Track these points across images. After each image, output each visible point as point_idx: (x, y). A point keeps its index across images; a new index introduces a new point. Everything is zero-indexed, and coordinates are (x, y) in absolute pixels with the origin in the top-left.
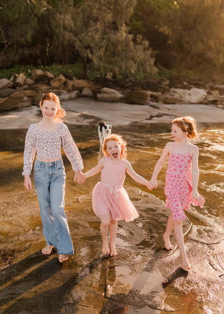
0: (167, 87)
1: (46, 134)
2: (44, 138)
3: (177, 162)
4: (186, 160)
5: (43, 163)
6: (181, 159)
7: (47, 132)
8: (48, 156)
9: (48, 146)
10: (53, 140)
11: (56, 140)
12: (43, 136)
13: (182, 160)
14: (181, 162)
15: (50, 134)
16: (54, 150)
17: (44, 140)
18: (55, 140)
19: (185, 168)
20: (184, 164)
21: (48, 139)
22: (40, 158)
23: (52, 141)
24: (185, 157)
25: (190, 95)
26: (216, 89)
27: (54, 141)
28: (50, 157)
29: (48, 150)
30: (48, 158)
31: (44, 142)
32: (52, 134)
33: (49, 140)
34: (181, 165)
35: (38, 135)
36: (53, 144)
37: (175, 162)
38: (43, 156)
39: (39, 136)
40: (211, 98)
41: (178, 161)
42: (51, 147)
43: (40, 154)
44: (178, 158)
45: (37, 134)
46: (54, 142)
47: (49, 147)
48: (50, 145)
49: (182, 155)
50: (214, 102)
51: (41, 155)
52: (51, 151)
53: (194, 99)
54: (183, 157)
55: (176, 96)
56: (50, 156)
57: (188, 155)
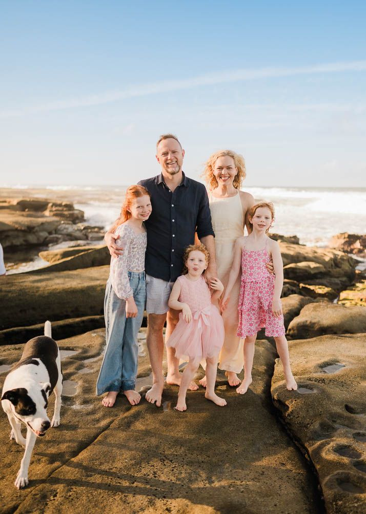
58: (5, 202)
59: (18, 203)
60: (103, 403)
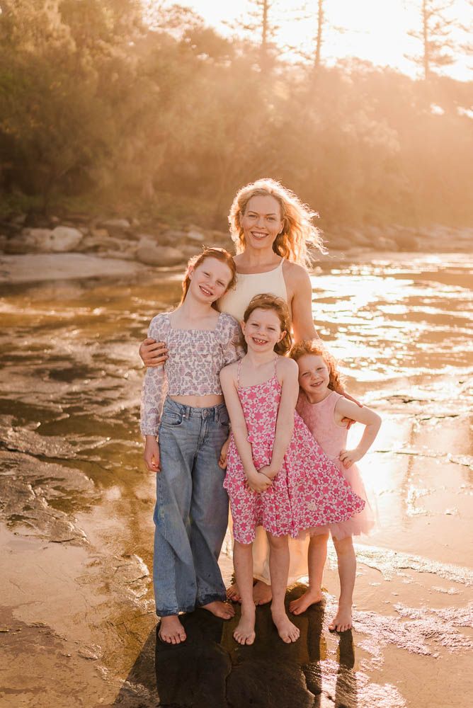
0: (18, 227)
1: (186, 336)
2: (183, 344)
3: (253, 406)
4: (270, 396)
5: (188, 409)
6: (260, 397)
7: (190, 332)
8: (196, 389)
9: (190, 364)
10: (202, 350)
11: (211, 352)
12: (181, 339)
13: (263, 400)
14: (260, 405)
15: (195, 337)
16: (206, 376)
17: (183, 349)
18: (208, 350)
19: (269, 418)
20: (268, 407)
21: (191, 348)
22: (175, 394)
23: (200, 354)
24: (266, 391)
25: (52, 238)
26: (105, 227)
27: (205, 352)
28: (199, 392)
29: (194, 374)
30: (194, 392)
31: (183, 353)
32: (201, 337)
33: (193, 350)
34: (261, 411)
35: (169, 338)
36: (204, 360)
37: (249, 407)
38: (183, 387)
39: (171, 340)
40: (90, 242)
41: (255, 403)
42: (200, 367)
43: (175, 384)
44: (252, 396)
45: (166, 334)
46: (205, 356)
47: (195, 368)
48: (196, 363)
49: (259, 387)
50: (95, 249)
51: (179, 387)
52: (201, 378)
53: (60, 244)
54: (262, 391)
55: (30, 241)
56: (199, 388)
57: (274, 383)
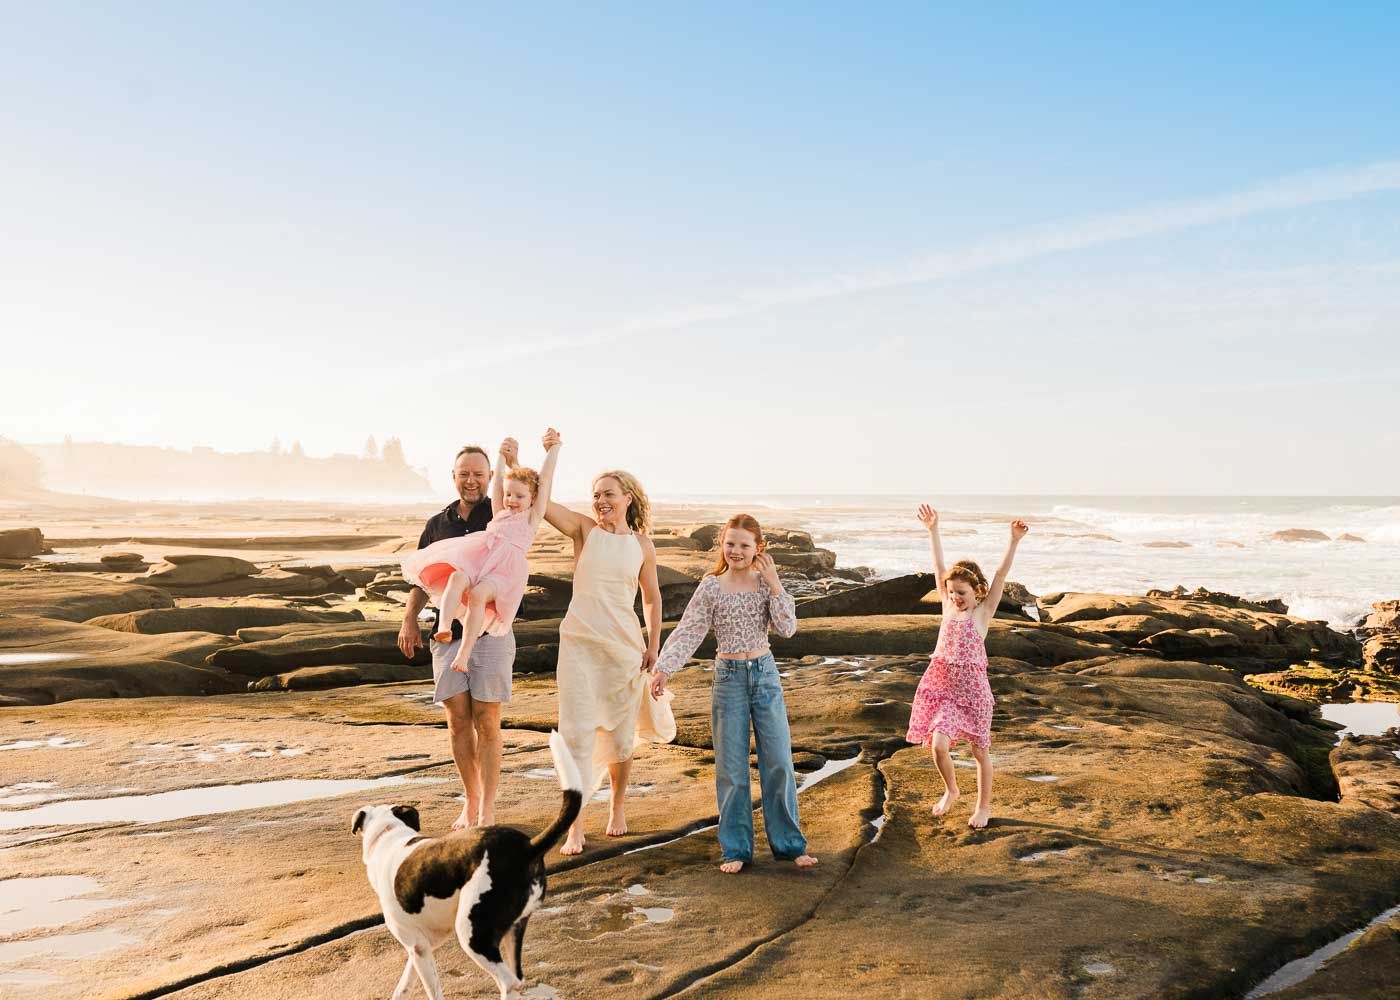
58: (668, 532)
59: (693, 535)
60: (722, 867)
